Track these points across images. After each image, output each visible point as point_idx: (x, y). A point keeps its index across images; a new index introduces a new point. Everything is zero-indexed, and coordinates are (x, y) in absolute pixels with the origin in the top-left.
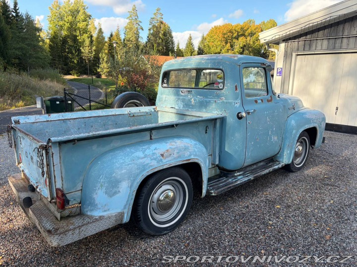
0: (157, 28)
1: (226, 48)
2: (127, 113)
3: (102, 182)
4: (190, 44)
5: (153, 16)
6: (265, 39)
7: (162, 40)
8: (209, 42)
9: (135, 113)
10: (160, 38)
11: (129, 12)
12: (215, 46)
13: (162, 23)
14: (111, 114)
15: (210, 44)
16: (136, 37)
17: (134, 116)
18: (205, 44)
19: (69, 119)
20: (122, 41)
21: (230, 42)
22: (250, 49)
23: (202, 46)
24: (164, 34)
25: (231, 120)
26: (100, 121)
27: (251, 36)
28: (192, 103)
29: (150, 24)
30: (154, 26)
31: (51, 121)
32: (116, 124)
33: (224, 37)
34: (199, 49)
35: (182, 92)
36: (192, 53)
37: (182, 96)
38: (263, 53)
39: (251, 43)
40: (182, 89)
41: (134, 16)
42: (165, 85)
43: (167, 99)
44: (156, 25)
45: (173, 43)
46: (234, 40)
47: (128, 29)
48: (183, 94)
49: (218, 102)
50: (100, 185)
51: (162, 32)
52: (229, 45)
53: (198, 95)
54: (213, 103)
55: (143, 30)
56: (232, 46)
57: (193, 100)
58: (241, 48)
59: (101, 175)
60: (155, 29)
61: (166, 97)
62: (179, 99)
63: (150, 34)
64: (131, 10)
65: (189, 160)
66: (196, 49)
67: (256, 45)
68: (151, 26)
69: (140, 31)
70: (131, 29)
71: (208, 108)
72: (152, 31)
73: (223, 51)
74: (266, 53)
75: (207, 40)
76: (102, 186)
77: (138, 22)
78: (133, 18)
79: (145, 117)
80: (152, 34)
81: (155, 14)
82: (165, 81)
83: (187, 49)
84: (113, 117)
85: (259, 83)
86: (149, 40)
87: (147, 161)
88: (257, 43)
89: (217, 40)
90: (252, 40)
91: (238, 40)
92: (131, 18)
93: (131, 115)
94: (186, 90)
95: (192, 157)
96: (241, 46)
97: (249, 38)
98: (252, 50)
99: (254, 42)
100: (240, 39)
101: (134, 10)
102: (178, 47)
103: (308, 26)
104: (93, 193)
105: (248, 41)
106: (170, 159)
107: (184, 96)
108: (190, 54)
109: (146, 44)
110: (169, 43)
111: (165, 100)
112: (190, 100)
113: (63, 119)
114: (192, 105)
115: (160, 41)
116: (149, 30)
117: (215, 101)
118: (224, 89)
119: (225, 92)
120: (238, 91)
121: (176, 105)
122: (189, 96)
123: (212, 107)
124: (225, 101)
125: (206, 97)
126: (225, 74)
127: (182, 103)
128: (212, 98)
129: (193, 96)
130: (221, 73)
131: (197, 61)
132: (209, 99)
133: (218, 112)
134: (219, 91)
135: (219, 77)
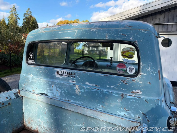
0: (28, 19)
5: (26, 12)
7: (32, 26)
10: (30, 25)
11: (11, 9)
13: (31, 16)
16: (15, 23)
20: (7, 25)
24: (33, 23)
28: (77, 92)
29: (24, 17)
30: (26, 18)
35: (58, 73)
37: (58, 79)
40: (57, 70)
41: (14, 11)
42: (31, 61)
44: (28, 17)
45: (38, 28)
47: (10, 18)
48: (59, 77)
49: (128, 97)
51: (32, 22)
53: (87, 81)
54: (116, 98)
55: (20, 19)
57: (77, 87)
60: (27, 19)
62: (53, 83)
63: (24, 22)
64: (12, 8)
68: (24, 18)
69: (18, 20)
70: (12, 18)
71: (106, 104)
72: (25, 21)
77: (16, 15)
78: (13, 12)
80: (25, 22)
81: (27, 11)
82: (31, 56)
85: (86, 50)
86: (24, 25)
92: (12, 12)
94: (64, 71)
101: (14, 8)
103: (130, 17)
107: (62, 80)
109: (22, 27)
110: (36, 27)
111: (32, 82)
112: (72, 87)
114: (76, 95)
115: (31, 26)
116: (24, 20)
117: (122, 95)
118: (139, 76)
119: (141, 80)
120: (161, 80)
121: (49, 91)
122: (71, 81)
123: (116, 103)
124: (144, 97)
125: (103, 86)
126: (140, 51)
127: (58, 89)
128: (115, 90)
129: (78, 82)
130: (131, 49)
131: (83, 29)
132: (108, 90)
133: (129, 114)
134: (127, 79)
135: (126, 54)
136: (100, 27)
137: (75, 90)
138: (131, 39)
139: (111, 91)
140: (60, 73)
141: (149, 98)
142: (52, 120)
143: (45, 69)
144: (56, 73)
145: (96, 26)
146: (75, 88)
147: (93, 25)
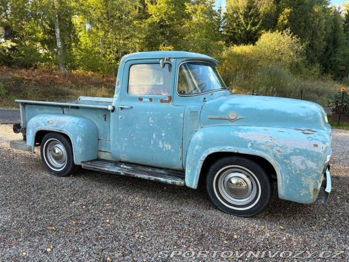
65: (61, 131)
87: (40, 122)
95: (64, 130)
106: (51, 125)
120: (119, 87)
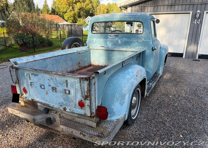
1: (69, 9)
2: (76, 52)
3: (118, 97)
4: (46, 6)
6: (120, 4)
8: (58, 5)
9: (80, 51)
12: (62, 7)
14: (68, 53)
15: (59, 6)
17: (80, 53)
18: (56, 6)
19: (47, 58)
21: (72, 6)
22: (84, 11)
23: (54, 7)
25: (148, 52)
26: (63, 58)
27: (84, 3)
28: (119, 43)
31: (37, 60)
32: (71, 60)
33: (68, 2)
34: (52, 9)
35: (110, 36)
36: (48, 11)
37: (110, 38)
38: (91, 13)
39: (84, 7)
40: (110, 34)
42: (94, 32)
43: (97, 41)
45: (33, 4)
46: (74, 5)
48: (111, 37)
49: (139, 41)
50: (116, 99)
52: (71, 7)
53: (124, 38)
54: (135, 42)
56: (73, 8)
57: (119, 41)
58: (79, 9)
59: (116, 93)
61: (96, 40)
62: (107, 41)
65: (144, 77)
66: (50, 9)
67: (87, 8)
71: (132, 45)
73: (68, 11)
74: (93, 13)
75: (57, 3)
76: (117, 99)
79: (84, 53)
82: (94, 29)
83: (45, 9)
84: (70, 55)
87: (133, 80)
88: (87, 7)
89: (63, 4)
90: (84, 5)
91: (76, 4)
93: (79, 53)
94: (113, 35)
96: (79, 8)
97: (82, 4)
98: (85, 11)
99: (85, 6)
100: (78, 4)
102: (38, 7)
104: (112, 105)
105: (82, 5)
106: (139, 78)
107: (112, 39)
108: (47, 13)
109: (14, 4)
110: (31, 4)
111: (96, 42)
112: (117, 41)
113: (44, 58)
114: (119, 44)
117: (137, 41)
118: (143, 34)
119: (144, 35)
120: (151, 35)
121: (105, 45)
122: (116, 39)
123: (135, 44)
124: (145, 41)
125: (130, 39)
126: (144, 25)
127: (110, 43)
128: (135, 39)
129: (120, 38)
130: (141, 24)
131: (122, 16)
132: (132, 40)
133: (139, 47)
134: (139, 35)
135: (139, 26)
136: (129, 16)
137: (118, 42)
138: (141, 20)
139: (133, 40)
140: (111, 36)
141: (146, 41)
142: (107, 58)
143: (103, 35)
144: (109, 36)
145: (127, 15)
146: (118, 41)
147: (126, 15)
